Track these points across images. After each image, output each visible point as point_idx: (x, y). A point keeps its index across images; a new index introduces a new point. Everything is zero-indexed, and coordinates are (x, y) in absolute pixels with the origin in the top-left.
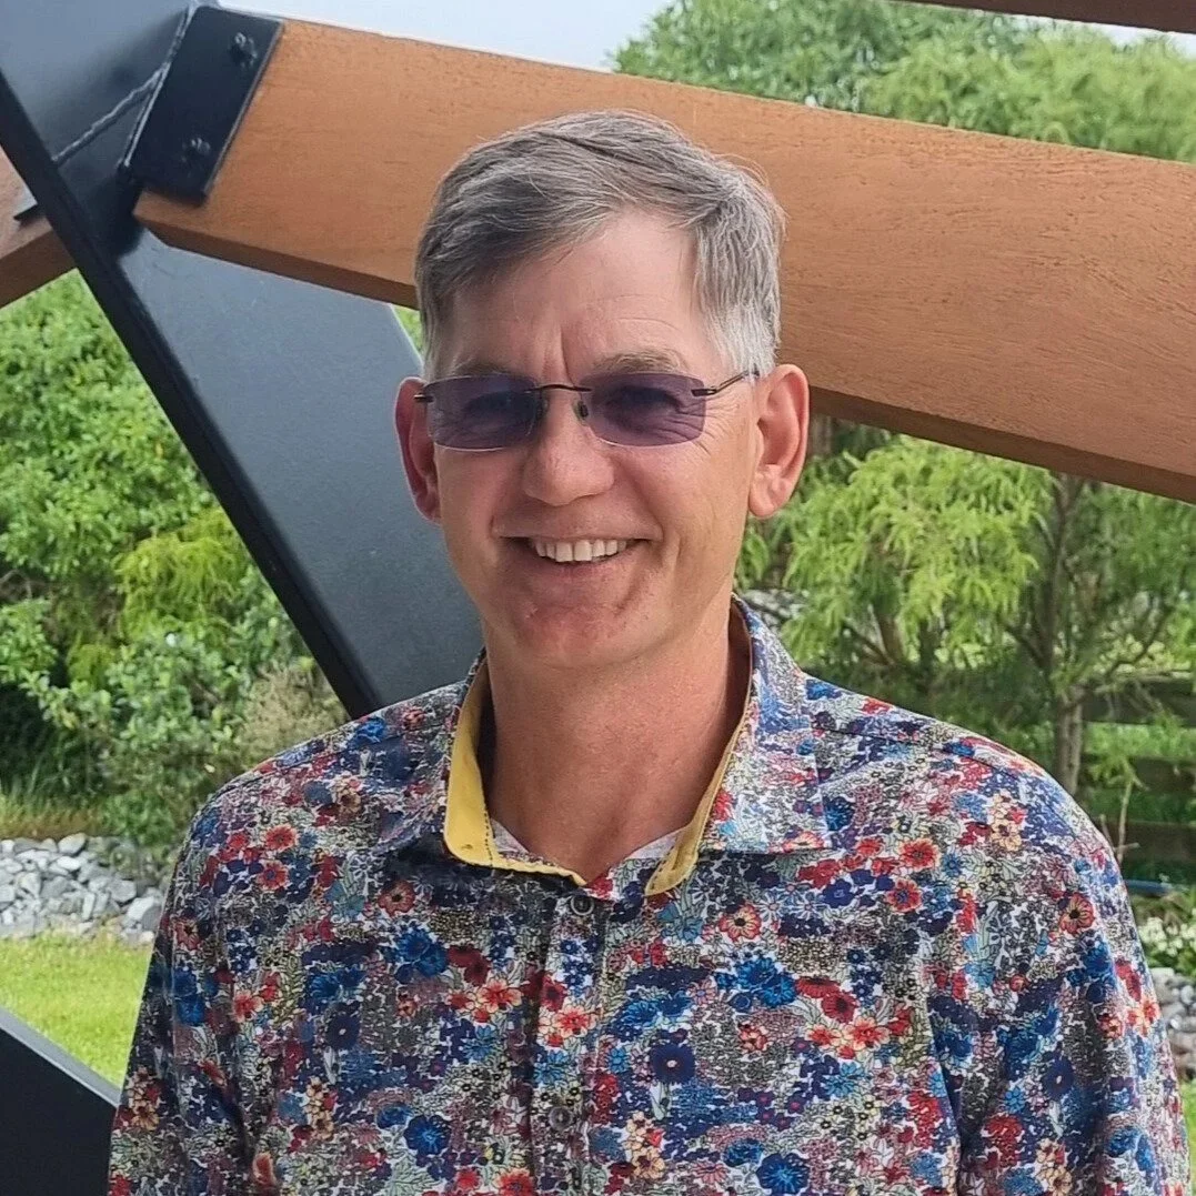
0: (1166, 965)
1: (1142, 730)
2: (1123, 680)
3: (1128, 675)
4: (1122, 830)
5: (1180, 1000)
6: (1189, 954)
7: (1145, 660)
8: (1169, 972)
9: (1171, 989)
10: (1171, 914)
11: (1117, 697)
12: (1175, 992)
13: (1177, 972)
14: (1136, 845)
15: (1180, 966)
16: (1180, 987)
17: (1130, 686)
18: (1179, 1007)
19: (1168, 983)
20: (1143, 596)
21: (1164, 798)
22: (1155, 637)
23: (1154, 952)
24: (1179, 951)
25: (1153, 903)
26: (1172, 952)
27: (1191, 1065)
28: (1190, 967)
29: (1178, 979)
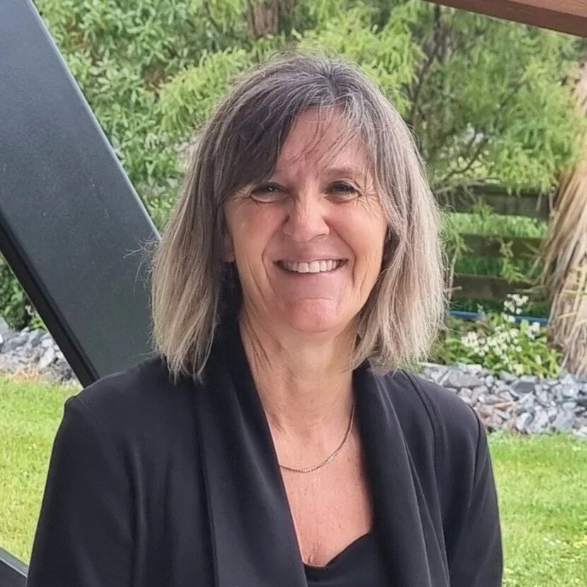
0: (477, 363)
1: (467, 217)
2: (456, 184)
3: (459, 180)
4: (451, 278)
5: (485, 384)
6: (491, 356)
7: (469, 172)
8: (479, 367)
9: (480, 378)
10: (481, 331)
11: (452, 194)
12: (482, 379)
13: (483, 367)
14: (460, 288)
15: (485, 363)
16: (486, 376)
17: (460, 188)
18: (484, 389)
19: (478, 374)
20: (471, 130)
21: (479, 260)
22: (476, 157)
23: (470, 354)
24: (486, 354)
25: (470, 325)
26: (482, 354)
27: (490, 425)
28: (492, 363)
29: (485, 371)
